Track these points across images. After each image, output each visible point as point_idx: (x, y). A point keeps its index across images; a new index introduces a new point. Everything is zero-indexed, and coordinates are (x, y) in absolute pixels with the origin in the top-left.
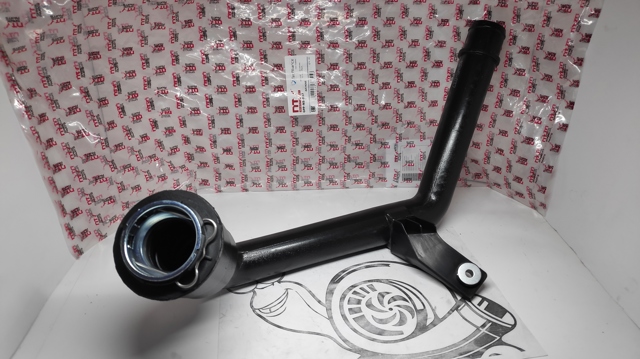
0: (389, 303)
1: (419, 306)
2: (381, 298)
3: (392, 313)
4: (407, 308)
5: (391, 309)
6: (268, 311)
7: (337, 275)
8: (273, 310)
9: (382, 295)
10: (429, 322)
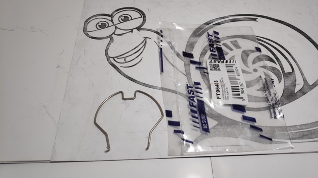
0: (254, 63)
1: (288, 69)
2: (245, 57)
3: (257, 75)
4: (273, 70)
5: (255, 70)
6: (122, 60)
7: (199, 28)
8: (128, 59)
9: (246, 54)
10: (297, 89)
